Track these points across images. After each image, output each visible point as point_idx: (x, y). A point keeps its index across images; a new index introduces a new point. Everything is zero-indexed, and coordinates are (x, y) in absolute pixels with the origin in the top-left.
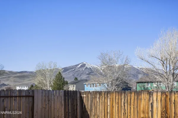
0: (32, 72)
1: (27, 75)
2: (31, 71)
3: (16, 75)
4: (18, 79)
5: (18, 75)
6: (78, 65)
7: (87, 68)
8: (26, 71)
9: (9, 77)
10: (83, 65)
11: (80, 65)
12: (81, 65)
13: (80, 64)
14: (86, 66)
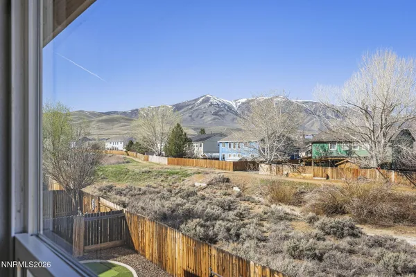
0: (125, 113)
1: (117, 118)
2: (123, 111)
3: (100, 118)
4: (104, 125)
5: (104, 117)
6: (198, 99)
7: (212, 104)
8: (115, 112)
9: (90, 122)
10: (207, 100)
11: (201, 100)
12: (203, 100)
13: (201, 97)
14: (211, 101)
